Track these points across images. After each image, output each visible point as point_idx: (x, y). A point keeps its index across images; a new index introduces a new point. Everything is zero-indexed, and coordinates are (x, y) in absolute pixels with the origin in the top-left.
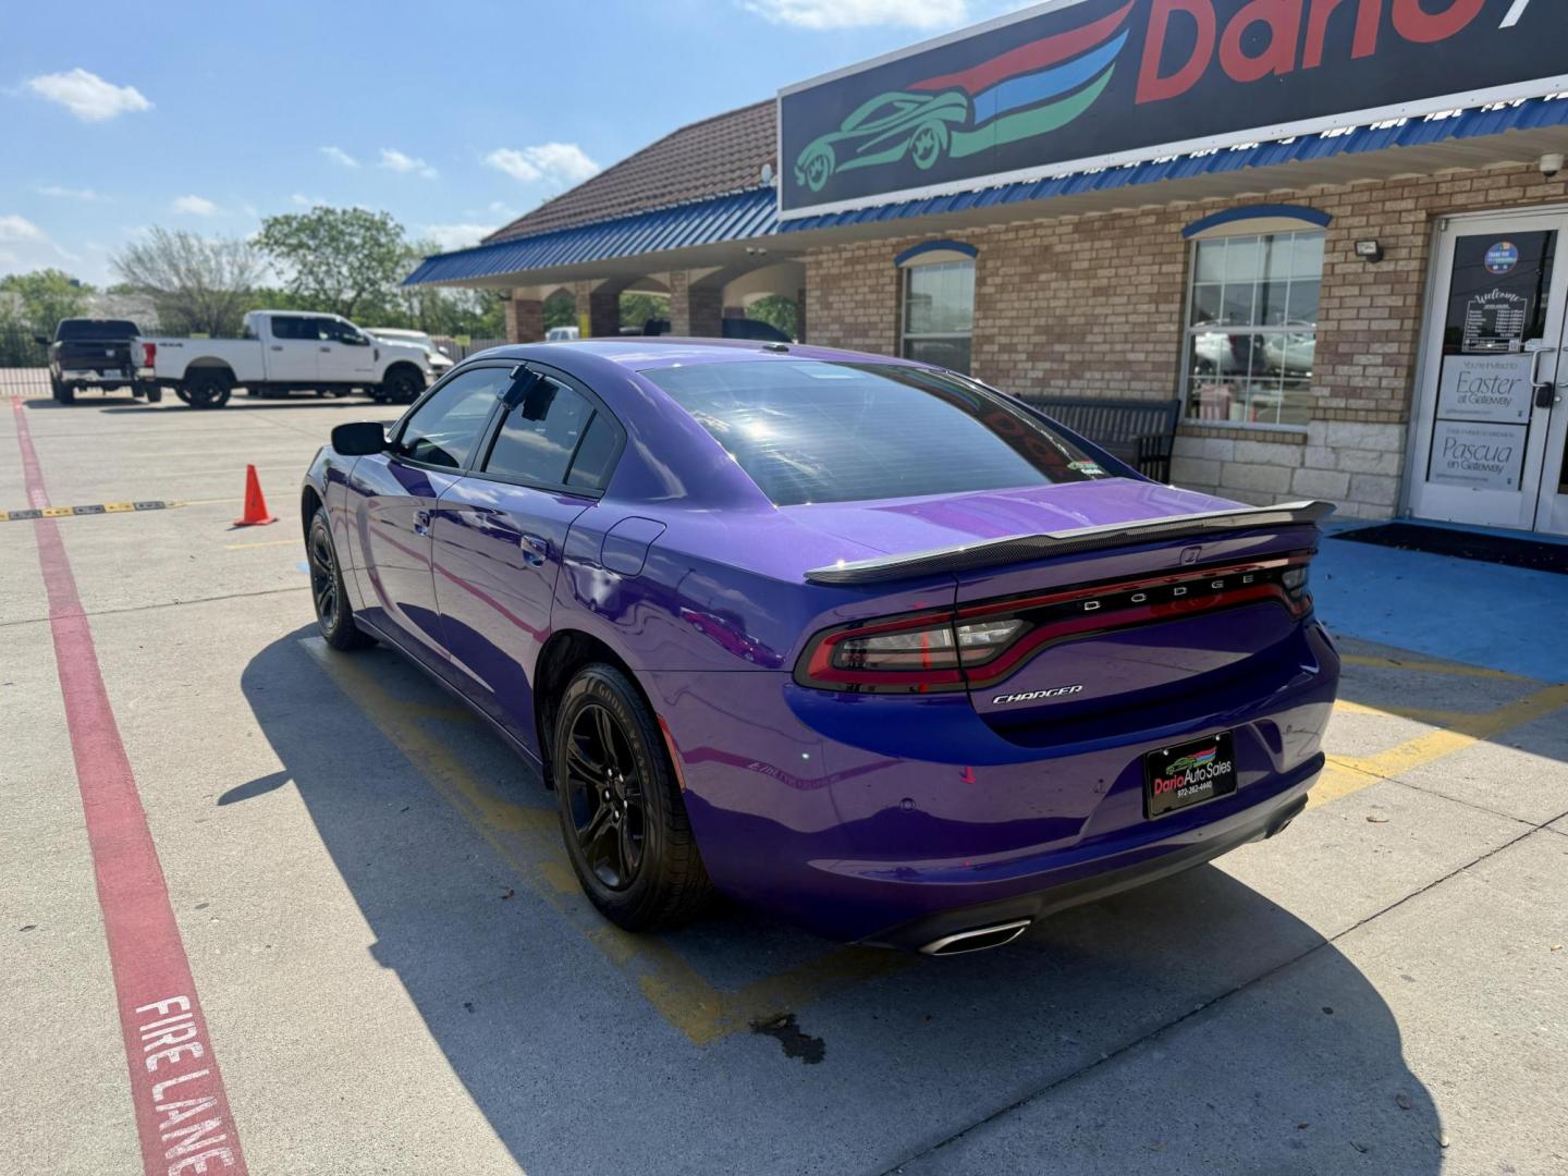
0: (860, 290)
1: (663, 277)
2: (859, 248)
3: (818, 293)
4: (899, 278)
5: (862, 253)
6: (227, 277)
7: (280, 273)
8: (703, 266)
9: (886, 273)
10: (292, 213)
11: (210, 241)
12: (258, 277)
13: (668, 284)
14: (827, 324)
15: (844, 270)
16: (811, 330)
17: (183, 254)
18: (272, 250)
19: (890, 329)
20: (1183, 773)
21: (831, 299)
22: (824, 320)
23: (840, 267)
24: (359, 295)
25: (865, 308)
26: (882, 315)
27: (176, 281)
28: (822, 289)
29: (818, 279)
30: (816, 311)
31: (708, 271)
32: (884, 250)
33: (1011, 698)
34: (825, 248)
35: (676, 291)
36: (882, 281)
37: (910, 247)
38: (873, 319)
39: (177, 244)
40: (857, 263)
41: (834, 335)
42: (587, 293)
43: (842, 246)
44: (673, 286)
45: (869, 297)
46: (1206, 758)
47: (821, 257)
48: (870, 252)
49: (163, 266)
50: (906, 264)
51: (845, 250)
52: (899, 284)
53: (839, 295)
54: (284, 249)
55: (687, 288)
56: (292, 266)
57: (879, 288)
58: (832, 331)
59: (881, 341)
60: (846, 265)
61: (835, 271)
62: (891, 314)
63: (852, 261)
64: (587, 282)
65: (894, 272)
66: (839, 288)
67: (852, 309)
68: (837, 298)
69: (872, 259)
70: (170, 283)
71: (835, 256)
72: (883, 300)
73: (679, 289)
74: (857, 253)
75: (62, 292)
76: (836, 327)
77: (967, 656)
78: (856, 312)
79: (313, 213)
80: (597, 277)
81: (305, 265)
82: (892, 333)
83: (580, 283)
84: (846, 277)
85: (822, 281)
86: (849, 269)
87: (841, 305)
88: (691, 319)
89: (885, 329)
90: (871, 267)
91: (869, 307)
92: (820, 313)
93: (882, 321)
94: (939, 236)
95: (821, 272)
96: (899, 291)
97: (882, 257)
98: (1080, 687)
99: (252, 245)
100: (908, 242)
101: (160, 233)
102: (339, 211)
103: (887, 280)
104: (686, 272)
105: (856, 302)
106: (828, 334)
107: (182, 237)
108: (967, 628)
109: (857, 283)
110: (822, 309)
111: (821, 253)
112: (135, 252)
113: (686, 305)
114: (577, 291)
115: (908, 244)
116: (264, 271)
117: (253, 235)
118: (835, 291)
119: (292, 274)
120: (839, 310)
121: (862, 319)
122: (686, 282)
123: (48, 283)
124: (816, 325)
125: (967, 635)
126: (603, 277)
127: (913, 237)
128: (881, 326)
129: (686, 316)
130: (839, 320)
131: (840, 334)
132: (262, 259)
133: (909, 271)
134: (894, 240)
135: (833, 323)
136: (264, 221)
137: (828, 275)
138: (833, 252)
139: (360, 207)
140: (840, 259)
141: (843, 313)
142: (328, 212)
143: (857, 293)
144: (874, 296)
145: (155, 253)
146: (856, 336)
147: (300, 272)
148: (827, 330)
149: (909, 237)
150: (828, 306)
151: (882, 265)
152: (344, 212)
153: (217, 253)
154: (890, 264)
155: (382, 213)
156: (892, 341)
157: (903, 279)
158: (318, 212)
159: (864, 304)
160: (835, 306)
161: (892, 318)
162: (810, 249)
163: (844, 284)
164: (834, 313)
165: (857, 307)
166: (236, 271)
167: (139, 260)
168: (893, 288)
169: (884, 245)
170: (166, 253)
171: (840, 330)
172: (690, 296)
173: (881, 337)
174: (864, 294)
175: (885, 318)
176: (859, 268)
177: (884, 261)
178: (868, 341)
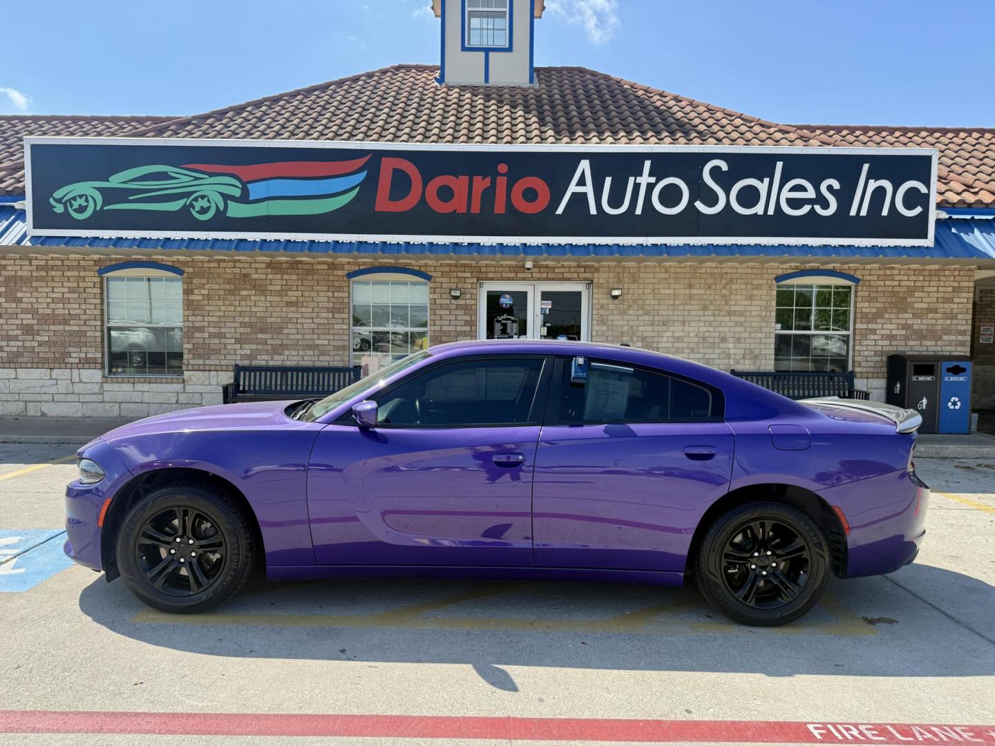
0: (57, 290)
2: (54, 259)
3: (2, 289)
4: (101, 284)
9: (88, 280)
15: (36, 274)
19: (96, 320)
21: (20, 295)
23: (30, 271)
25: (63, 304)
26: (85, 310)
32: (83, 263)
34: (12, 256)
36: (83, 285)
38: (72, 313)
40: (53, 270)
45: (68, 296)
48: (67, 263)
50: (108, 275)
51: (37, 257)
52: (102, 287)
53: (30, 292)
57: (80, 290)
59: (84, 328)
60: (38, 270)
61: (23, 273)
63: (44, 268)
66: (30, 286)
67: (48, 303)
68: (27, 295)
69: (71, 268)
72: (86, 299)
78: (52, 306)
82: (98, 323)
84: (39, 279)
85: (6, 281)
86: (43, 273)
87: (32, 300)
89: (89, 320)
90: (69, 274)
91: (70, 303)
92: (6, 305)
93: (85, 314)
94: (145, 259)
95: (5, 273)
96: (101, 294)
97: (82, 268)
103: (90, 284)
105: (53, 298)
106: (16, 322)
109: (53, 284)
115: (112, 261)
118: (25, 289)
120: (31, 303)
121: (61, 312)
127: (117, 257)
128: (84, 317)
130: (30, 311)
131: (32, 322)
133: (108, 279)
134: (95, 257)
137: (14, 276)
138: (21, 259)
140: (30, 265)
141: (37, 306)
143: (53, 292)
146: (55, 324)
149: (112, 256)
151: (83, 274)
154: (92, 274)
156: (98, 328)
159: (63, 301)
160: (25, 300)
161: (97, 312)
163: (37, 284)
165: (53, 302)
168: (96, 291)
169: (85, 260)
171: (33, 319)
174: (62, 293)
175: (88, 310)
176: (54, 273)
177: (85, 271)
178: (67, 328)
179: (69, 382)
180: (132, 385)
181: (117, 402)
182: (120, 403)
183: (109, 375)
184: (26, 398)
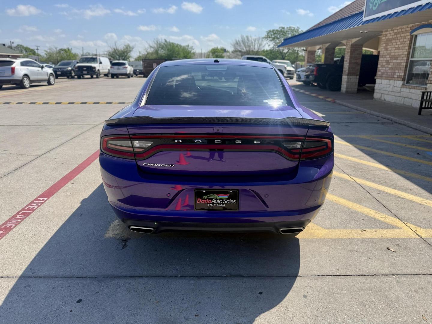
0: (398, 43)
1: (344, 42)
2: (399, 29)
3: (384, 45)
4: (411, 39)
5: (400, 30)
6: (256, 47)
7: (269, 45)
8: (355, 38)
9: (407, 37)
10: (274, 29)
11: (254, 37)
12: (263, 47)
13: (346, 44)
14: (386, 55)
15: (394, 37)
16: (381, 58)
17: (247, 41)
18: (268, 39)
19: (405, 57)
20: (212, 199)
21: (388, 47)
22: (385, 54)
23: (393, 36)
24: (289, 51)
25: (398, 50)
26: (403, 52)
27: (244, 48)
28: (386, 44)
29: (385, 40)
30: (383, 51)
31: (357, 39)
32: (407, 29)
33: (148, 164)
34: (389, 30)
35: (347, 46)
36: (405, 40)
37: (416, 27)
38: (400, 54)
39: (246, 39)
40: (398, 34)
41: (388, 59)
42: (325, 48)
43: (394, 28)
44: (347, 44)
45: (400, 46)
46: (225, 197)
47: (387, 33)
48: (403, 30)
49: (242, 44)
50: (415, 33)
51: (395, 29)
52: (411, 41)
53: (391, 45)
54: (271, 39)
55: (350, 45)
56: (273, 43)
57: (404, 43)
58: (387, 58)
59: (401, 61)
60: (394, 35)
61: (391, 37)
62: (406, 51)
63: (396, 34)
64: (325, 45)
65: (409, 37)
66: (391, 43)
67: (394, 50)
68: (390, 47)
69: (403, 32)
70: (243, 49)
71: (392, 32)
72: (404, 47)
73: (349, 45)
74: (399, 31)
75: (220, 52)
76: (388, 56)
77: (136, 150)
78: (395, 51)
79: (279, 29)
80: (328, 43)
81: (276, 43)
82: (406, 58)
83: (324, 45)
84: (394, 39)
85: (386, 41)
86: (395, 36)
87: (391, 49)
88: (350, 55)
89: (404, 57)
90: (402, 35)
91: (400, 49)
92: (384, 52)
93: (403, 54)
94: (427, 23)
95: (387, 38)
96: (410, 44)
97: (406, 32)
98: (173, 165)
99: (263, 38)
100: (416, 26)
101: (242, 37)
102: (286, 28)
103: (407, 39)
104: (351, 40)
105: (396, 48)
106: (385, 59)
107: (247, 37)
108: (137, 142)
109: (397, 41)
110: (385, 50)
111: (387, 31)
112: (236, 41)
113: (349, 50)
114: (323, 47)
115: (415, 26)
116: (265, 44)
117: (264, 36)
118: (390, 44)
119: (272, 46)
120: (390, 50)
121: (397, 54)
122: (350, 43)
123: (217, 50)
124: (382, 56)
125: (137, 144)
126: (329, 43)
127: (417, 24)
128: (402, 56)
129: (349, 54)
130: (389, 54)
131: (389, 59)
132: (265, 42)
133: (416, 36)
134: (411, 25)
135: (388, 55)
136: (266, 32)
137: (388, 39)
138: (391, 30)
139: (291, 26)
140: (393, 33)
141: (391, 51)
142: (283, 28)
143: (396, 45)
144: (402, 46)
145: (241, 41)
146: (394, 60)
147: (274, 45)
148: (386, 58)
149: (416, 24)
150: (386, 49)
151: (406, 34)
152: (287, 28)
153: (255, 41)
154: (409, 34)
155: (297, 27)
156: (405, 61)
157: (413, 39)
158: (280, 28)
159: (398, 48)
160: (389, 49)
161: (406, 53)
162: (384, 30)
163: (393, 41)
164: (389, 52)
165: (396, 49)
166: (259, 45)
167: (237, 43)
168: (408, 42)
169: (408, 27)
170: (243, 41)
171: (389, 57)
172: (351, 48)
173: (402, 60)
174: (399, 45)
175: (404, 53)
176: (398, 36)
177: (407, 33)
178: (397, 61)
179: (393, 86)
180: (409, 89)
181: (403, 97)
182: (405, 98)
183: (406, 84)
184: (382, 92)
